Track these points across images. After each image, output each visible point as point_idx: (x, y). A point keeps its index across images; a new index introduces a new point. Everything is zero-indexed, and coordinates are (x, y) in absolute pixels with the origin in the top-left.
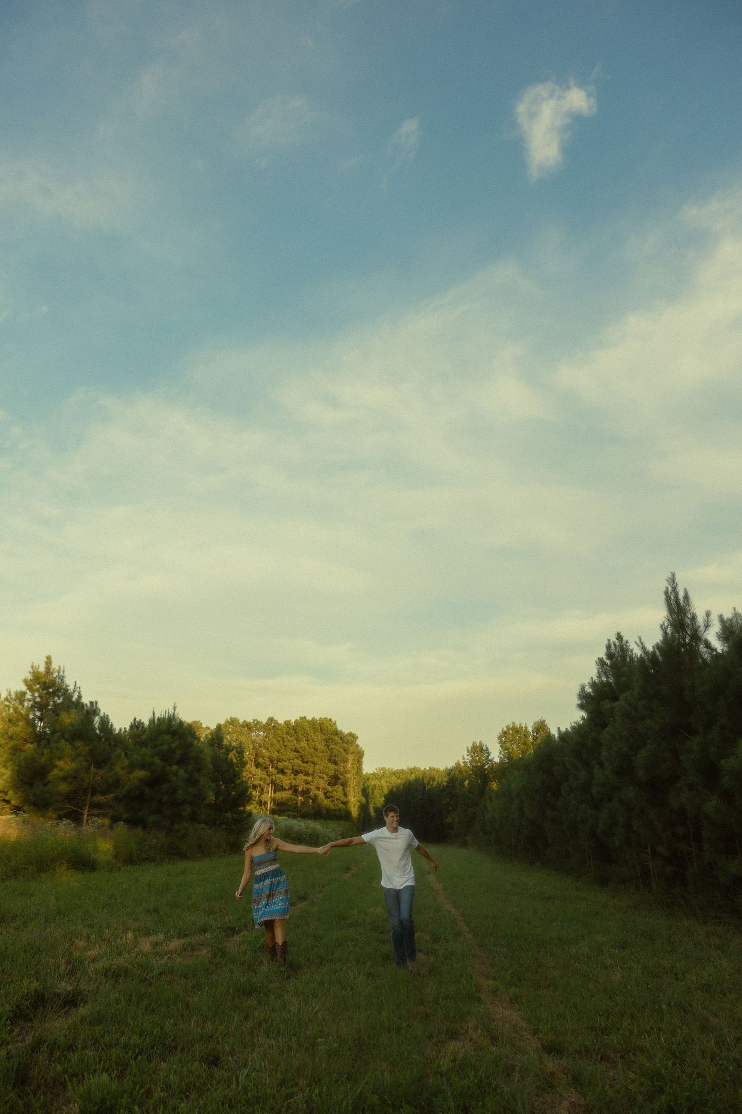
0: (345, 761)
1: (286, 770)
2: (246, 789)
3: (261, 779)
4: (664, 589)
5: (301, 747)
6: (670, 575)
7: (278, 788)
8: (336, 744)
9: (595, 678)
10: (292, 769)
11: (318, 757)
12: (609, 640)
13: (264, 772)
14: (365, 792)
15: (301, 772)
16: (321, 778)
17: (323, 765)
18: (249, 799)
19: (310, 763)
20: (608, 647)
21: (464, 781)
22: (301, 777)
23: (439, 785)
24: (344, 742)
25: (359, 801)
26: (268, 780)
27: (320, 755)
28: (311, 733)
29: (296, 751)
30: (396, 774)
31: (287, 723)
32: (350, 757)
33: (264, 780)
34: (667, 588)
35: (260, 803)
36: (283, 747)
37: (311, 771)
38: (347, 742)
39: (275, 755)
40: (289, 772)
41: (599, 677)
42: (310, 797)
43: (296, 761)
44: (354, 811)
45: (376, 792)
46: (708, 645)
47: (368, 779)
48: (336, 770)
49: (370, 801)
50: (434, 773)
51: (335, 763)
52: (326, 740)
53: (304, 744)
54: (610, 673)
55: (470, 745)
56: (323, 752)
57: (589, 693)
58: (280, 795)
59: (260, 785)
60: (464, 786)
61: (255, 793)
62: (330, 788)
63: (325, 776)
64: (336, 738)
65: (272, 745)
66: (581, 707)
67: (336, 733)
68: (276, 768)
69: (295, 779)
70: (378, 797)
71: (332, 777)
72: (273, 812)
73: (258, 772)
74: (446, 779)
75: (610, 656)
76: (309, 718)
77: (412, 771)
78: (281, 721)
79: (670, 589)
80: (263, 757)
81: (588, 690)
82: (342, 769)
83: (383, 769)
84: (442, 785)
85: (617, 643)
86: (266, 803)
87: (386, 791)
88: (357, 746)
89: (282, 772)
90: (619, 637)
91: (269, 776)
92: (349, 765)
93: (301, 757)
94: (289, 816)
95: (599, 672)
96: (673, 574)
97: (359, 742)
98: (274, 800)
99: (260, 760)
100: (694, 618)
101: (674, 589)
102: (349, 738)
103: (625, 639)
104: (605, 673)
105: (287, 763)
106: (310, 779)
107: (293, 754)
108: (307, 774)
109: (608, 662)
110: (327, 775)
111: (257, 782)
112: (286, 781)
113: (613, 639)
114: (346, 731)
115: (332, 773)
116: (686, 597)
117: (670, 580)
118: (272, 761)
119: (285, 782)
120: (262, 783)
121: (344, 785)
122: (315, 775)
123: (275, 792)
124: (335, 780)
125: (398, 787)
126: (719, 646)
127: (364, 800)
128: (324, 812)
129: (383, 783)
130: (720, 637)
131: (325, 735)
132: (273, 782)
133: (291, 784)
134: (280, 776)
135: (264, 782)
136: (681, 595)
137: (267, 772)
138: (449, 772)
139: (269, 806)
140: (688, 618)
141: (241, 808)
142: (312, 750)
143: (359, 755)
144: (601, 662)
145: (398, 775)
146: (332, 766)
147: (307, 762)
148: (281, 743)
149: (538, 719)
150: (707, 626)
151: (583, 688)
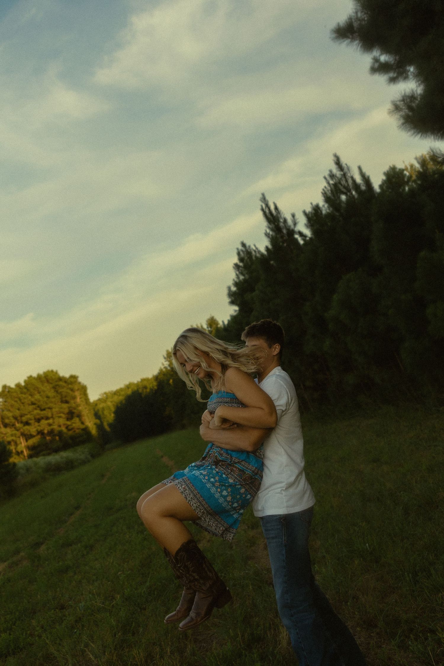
0: (74, 398)
1: (30, 422)
2: (5, 447)
3: (12, 435)
4: (260, 207)
5: (36, 400)
6: (261, 196)
7: (28, 437)
8: (63, 387)
9: (236, 279)
10: (35, 419)
11: (52, 402)
12: (238, 249)
13: (13, 429)
14: (97, 415)
15: (42, 418)
16: (60, 417)
17: (58, 408)
18: (9, 454)
19: (47, 410)
20: (239, 254)
21: (169, 380)
22: (44, 422)
23: (151, 389)
24: (68, 384)
25: (95, 424)
26: (18, 433)
27: (53, 400)
28: (39, 385)
29: (33, 404)
30: (116, 393)
31: (18, 385)
32: (77, 394)
33: (15, 435)
34: (262, 206)
35: (18, 453)
36: (21, 405)
37: (50, 415)
38: (71, 383)
39: (17, 413)
40: (32, 422)
41: (238, 278)
42: (55, 435)
43: (36, 412)
44: (94, 431)
45: (106, 412)
46: (301, 234)
47: (96, 405)
48: (69, 408)
49: (102, 420)
50: (145, 383)
51: (67, 402)
52: (54, 388)
53: (37, 396)
54: (245, 272)
55: (165, 354)
56: (54, 397)
57: (235, 291)
58: (31, 442)
59: (13, 440)
60: (169, 384)
61: (12, 448)
62: (69, 423)
63: (62, 415)
64: (61, 383)
65: (12, 406)
66: (232, 303)
67: (61, 379)
68: (22, 422)
69: (39, 426)
70: (108, 415)
71: (68, 413)
72: (30, 456)
73: (8, 430)
74: (155, 383)
75: (241, 260)
76: (35, 375)
77: (128, 387)
78: (13, 386)
79: (264, 206)
80: (8, 418)
81: (234, 289)
82: (74, 405)
83: (105, 393)
84: (154, 390)
85: (243, 249)
86: (22, 452)
87: (113, 409)
88: (80, 383)
89: (27, 423)
90: (243, 245)
91: (18, 430)
92: (78, 400)
93: (38, 407)
94: (44, 455)
95: (237, 275)
96: (263, 195)
97: (80, 380)
98: (28, 448)
99: (7, 421)
100: (285, 221)
101: (267, 205)
102: (72, 380)
103: (247, 245)
104: (242, 274)
105: (29, 416)
106: (51, 421)
107: (31, 408)
108: (47, 418)
109: (241, 264)
110: (64, 413)
111: (9, 439)
112: (33, 429)
113: (240, 247)
114: (67, 375)
115: (66, 411)
116: (276, 208)
117: (262, 200)
118: (15, 418)
119: (31, 430)
120: (14, 438)
121: (79, 416)
122: (54, 416)
123: (27, 441)
124: (71, 415)
125: (121, 402)
126: (308, 232)
127: (98, 421)
128: (70, 441)
129: (109, 403)
130: (307, 226)
131: (51, 383)
132: (23, 434)
133: (37, 430)
134: (27, 427)
135: (16, 437)
136: (272, 207)
137: (15, 428)
138: (156, 378)
139: (26, 453)
140: (282, 222)
141: (6, 463)
142: (45, 399)
143: (84, 389)
144: (237, 266)
145: (118, 394)
146: (65, 406)
147: (44, 410)
148: (19, 402)
149: (208, 317)
150: (295, 224)
151: (229, 288)
